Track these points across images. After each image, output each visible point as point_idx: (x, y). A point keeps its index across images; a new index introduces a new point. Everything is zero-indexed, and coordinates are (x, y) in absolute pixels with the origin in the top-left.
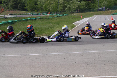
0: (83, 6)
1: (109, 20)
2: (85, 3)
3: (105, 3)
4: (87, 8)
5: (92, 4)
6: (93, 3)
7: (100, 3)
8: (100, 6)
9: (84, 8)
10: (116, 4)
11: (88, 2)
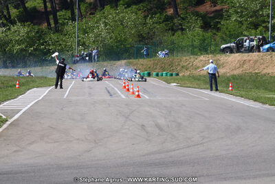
0: (19, 42)
1: (124, 97)
2: (28, 33)
3: (104, 34)
4: (35, 50)
5: (54, 37)
6: (57, 31)
7: (85, 32)
8: (84, 44)
9: (22, 50)
10: (144, 38)
11: (36, 27)
